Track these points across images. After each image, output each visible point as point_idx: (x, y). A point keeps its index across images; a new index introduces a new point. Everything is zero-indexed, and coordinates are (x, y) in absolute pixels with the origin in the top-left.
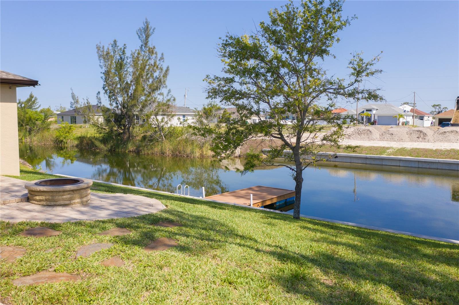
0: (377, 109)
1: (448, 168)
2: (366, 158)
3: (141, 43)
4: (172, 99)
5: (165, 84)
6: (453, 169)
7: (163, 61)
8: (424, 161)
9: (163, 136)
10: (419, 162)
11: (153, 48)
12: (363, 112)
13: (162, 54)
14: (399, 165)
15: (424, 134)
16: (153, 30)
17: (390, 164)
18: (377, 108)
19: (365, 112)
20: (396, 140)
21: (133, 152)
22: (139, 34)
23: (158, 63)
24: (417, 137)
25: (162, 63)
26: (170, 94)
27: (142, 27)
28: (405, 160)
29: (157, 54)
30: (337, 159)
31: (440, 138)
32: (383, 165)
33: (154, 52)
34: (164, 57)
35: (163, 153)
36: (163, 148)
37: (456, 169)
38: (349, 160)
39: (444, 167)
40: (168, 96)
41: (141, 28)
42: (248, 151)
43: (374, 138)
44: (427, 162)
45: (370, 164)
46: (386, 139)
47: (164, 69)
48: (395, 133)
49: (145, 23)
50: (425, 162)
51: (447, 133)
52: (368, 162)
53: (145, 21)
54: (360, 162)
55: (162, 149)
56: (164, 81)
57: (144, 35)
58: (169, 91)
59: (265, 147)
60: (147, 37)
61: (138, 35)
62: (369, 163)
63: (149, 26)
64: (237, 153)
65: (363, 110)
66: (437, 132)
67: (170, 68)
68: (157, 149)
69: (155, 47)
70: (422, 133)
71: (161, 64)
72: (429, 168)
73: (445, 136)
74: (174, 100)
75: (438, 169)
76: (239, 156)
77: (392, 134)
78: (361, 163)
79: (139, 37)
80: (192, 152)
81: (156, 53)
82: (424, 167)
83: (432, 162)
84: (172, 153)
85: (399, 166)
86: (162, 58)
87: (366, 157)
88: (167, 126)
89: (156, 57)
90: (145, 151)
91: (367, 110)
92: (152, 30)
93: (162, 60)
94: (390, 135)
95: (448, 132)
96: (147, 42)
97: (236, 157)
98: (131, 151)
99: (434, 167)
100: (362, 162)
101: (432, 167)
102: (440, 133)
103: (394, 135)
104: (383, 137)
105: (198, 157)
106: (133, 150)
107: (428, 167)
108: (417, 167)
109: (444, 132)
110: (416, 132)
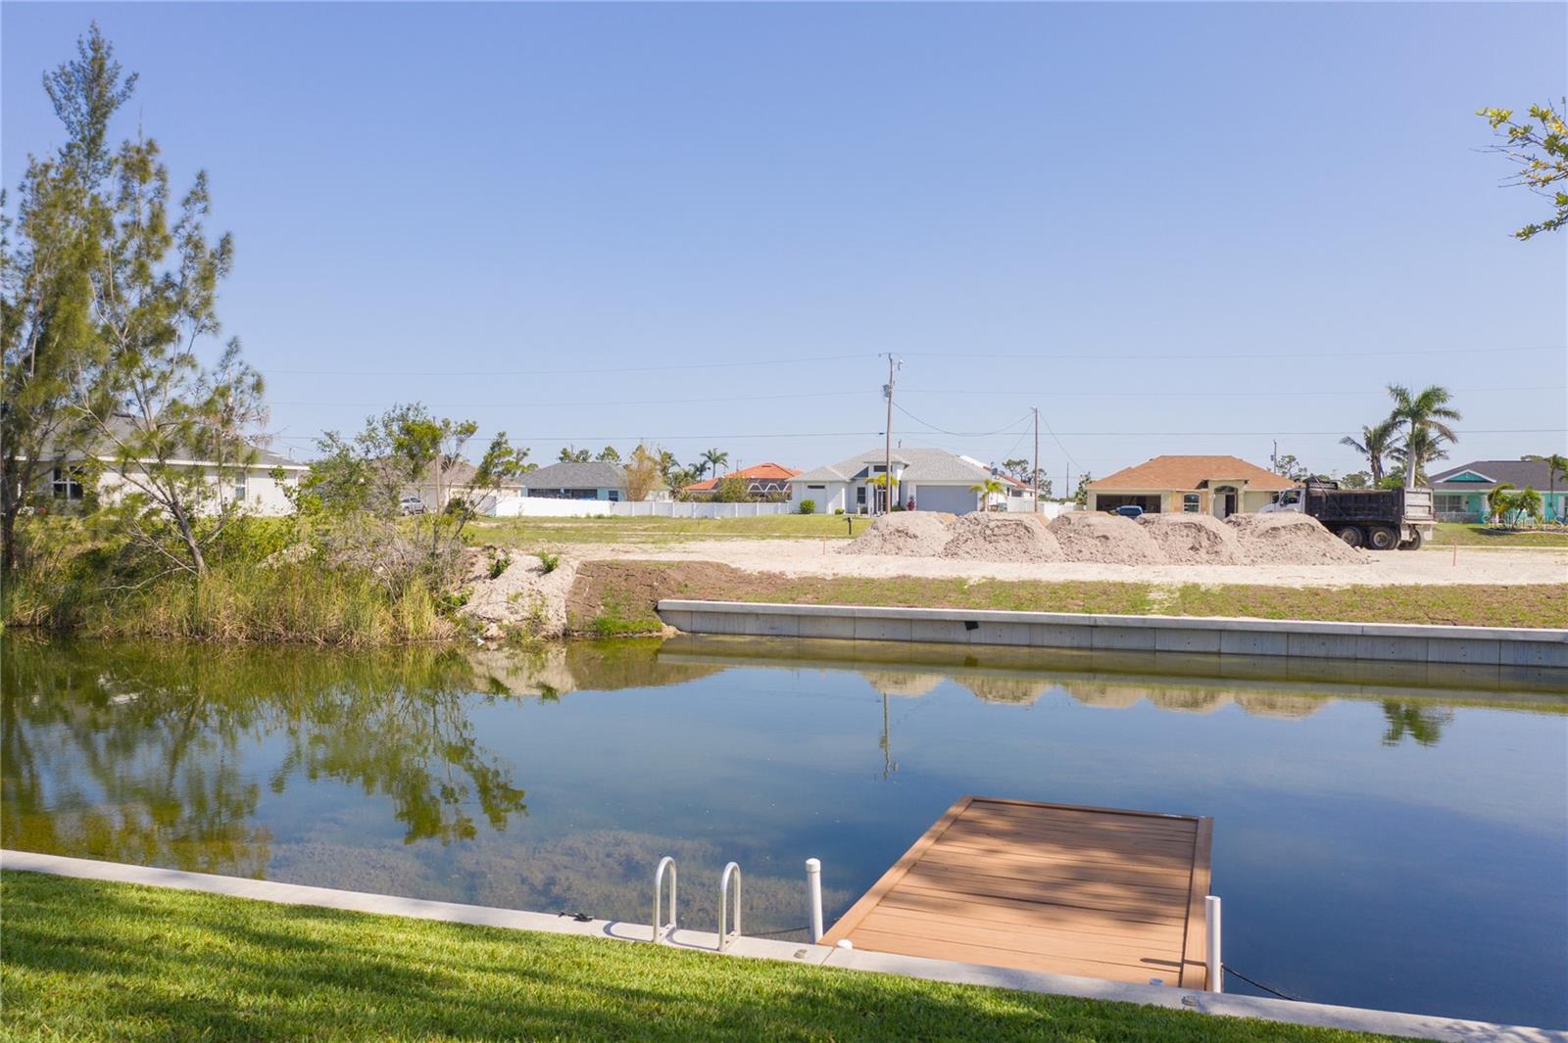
0: (906, 466)
1: (1391, 657)
2: (1093, 627)
3: (68, 138)
4: (249, 380)
5: (210, 316)
6: (1413, 657)
7: (205, 210)
8: (1309, 630)
9: (197, 550)
10: (1290, 635)
11: (144, 147)
12: (865, 473)
13: (201, 176)
14: (1215, 649)
15: (1212, 537)
16: (129, 82)
17: (1182, 649)
18: (908, 463)
19: (872, 474)
20: (1125, 557)
21: (32, 627)
22: (59, 94)
23: (173, 214)
24: (1192, 548)
25: (198, 218)
26: (236, 360)
27: (72, 63)
28: (1242, 631)
29: (163, 180)
30: (975, 635)
31: (1267, 550)
32: (1156, 651)
33: (152, 168)
34: (212, 189)
35: (199, 632)
36: (201, 603)
37: (1420, 659)
38: (1021, 637)
39: (1381, 652)
40: (224, 367)
41: (68, 69)
42: (598, 612)
43: (1047, 551)
44: (1319, 635)
45: (1107, 649)
46: (1089, 556)
47: (212, 244)
48: (1115, 534)
49: (86, 46)
50: (1311, 635)
51: (1283, 532)
52: (1099, 641)
53: (87, 38)
54: (1068, 642)
55: (192, 609)
56: (206, 302)
57: (81, 100)
58: (233, 348)
59: (666, 592)
60: (100, 111)
61: (54, 99)
62: (1104, 645)
63: (109, 64)
64: (554, 621)
65: (865, 466)
66: (1248, 531)
67: (236, 244)
68: (167, 611)
69: (159, 144)
70: (1203, 533)
71: (194, 222)
72: (1327, 658)
73: (1277, 541)
74: (258, 387)
75: (1357, 659)
76: (564, 635)
77: (1106, 538)
78: (1072, 648)
79: (59, 109)
80: (352, 623)
81: (161, 174)
82: (1306, 653)
83: (1336, 635)
84: (247, 629)
85: (1219, 654)
86: (197, 195)
87: (1092, 623)
88: (208, 511)
89: (161, 192)
90: (100, 624)
91: (878, 469)
92: (120, 85)
93: (200, 206)
94: (1097, 542)
95: (1284, 527)
96: (100, 134)
97: (555, 637)
98: (20, 626)
99: (1345, 654)
100: (1075, 644)
101: (1338, 654)
102: (1258, 532)
103: (1112, 543)
104: (1076, 548)
105: (383, 646)
106: (33, 620)
107: (1322, 652)
108: (1285, 654)
109: (1274, 529)
110: (1182, 528)
